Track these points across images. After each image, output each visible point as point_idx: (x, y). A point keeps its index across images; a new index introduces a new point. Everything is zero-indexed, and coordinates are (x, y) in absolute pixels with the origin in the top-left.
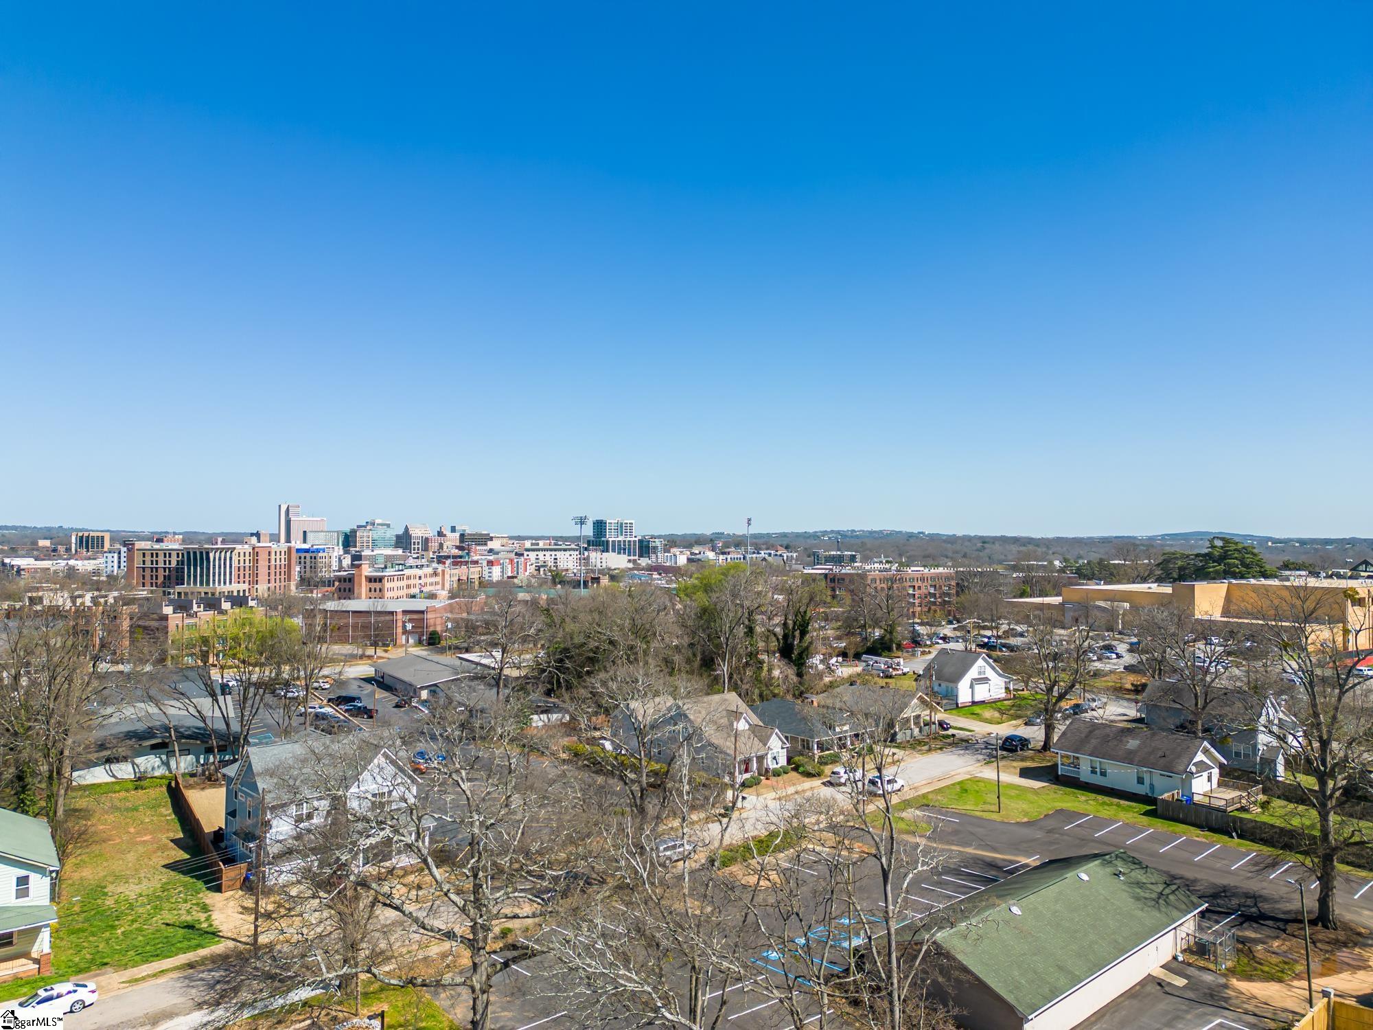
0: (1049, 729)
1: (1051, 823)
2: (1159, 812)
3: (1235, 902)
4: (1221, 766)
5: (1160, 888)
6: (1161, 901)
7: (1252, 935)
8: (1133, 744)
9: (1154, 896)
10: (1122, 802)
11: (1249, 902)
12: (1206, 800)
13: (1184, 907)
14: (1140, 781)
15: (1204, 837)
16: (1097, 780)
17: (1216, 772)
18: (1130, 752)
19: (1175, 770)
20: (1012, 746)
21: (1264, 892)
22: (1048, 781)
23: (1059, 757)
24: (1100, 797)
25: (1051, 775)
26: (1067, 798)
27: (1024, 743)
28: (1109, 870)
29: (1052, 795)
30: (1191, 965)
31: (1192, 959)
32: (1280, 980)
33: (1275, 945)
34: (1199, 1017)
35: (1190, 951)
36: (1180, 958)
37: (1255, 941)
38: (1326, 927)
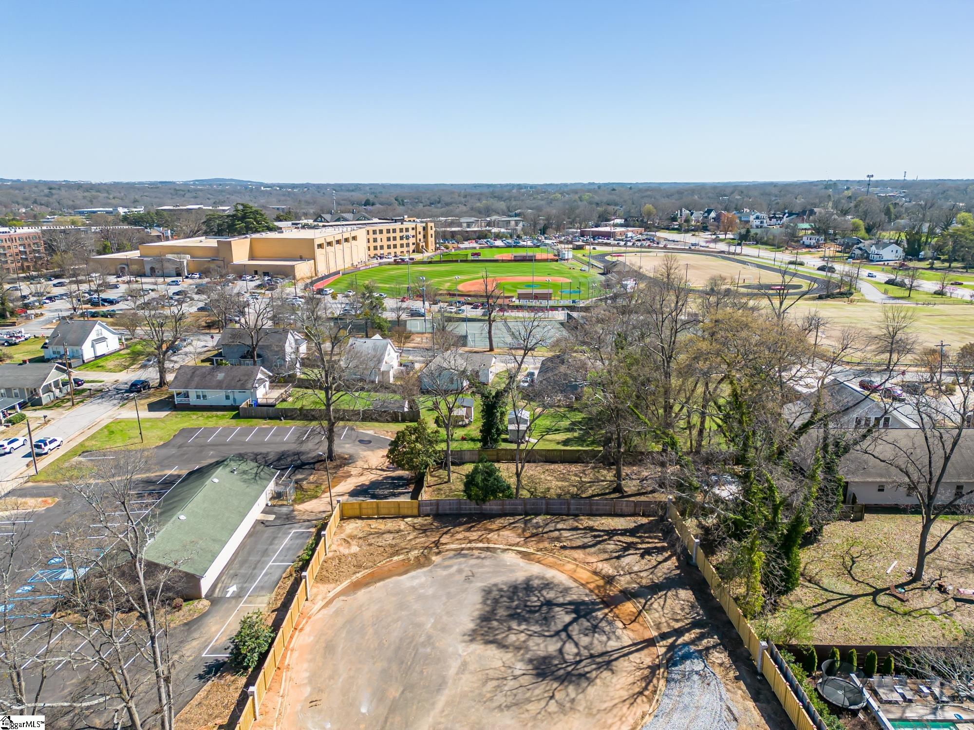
1: (180, 441)
2: (241, 414)
3: (289, 459)
5: (255, 470)
6: (257, 478)
8: (220, 376)
9: (254, 475)
10: (219, 413)
11: (296, 457)
12: (265, 401)
14: (228, 398)
15: (268, 424)
16: (201, 402)
18: (221, 382)
19: (246, 388)
20: (138, 388)
21: (302, 450)
22: (170, 410)
24: (205, 413)
25: (169, 404)
26: (185, 419)
29: (175, 420)
30: (274, 506)
31: (275, 502)
32: (316, 497)
33: (312, 478)
34: (284, 534)
35: (273, 498)
36: (269, 504)
37: (302, 480)
38: (332, 461)
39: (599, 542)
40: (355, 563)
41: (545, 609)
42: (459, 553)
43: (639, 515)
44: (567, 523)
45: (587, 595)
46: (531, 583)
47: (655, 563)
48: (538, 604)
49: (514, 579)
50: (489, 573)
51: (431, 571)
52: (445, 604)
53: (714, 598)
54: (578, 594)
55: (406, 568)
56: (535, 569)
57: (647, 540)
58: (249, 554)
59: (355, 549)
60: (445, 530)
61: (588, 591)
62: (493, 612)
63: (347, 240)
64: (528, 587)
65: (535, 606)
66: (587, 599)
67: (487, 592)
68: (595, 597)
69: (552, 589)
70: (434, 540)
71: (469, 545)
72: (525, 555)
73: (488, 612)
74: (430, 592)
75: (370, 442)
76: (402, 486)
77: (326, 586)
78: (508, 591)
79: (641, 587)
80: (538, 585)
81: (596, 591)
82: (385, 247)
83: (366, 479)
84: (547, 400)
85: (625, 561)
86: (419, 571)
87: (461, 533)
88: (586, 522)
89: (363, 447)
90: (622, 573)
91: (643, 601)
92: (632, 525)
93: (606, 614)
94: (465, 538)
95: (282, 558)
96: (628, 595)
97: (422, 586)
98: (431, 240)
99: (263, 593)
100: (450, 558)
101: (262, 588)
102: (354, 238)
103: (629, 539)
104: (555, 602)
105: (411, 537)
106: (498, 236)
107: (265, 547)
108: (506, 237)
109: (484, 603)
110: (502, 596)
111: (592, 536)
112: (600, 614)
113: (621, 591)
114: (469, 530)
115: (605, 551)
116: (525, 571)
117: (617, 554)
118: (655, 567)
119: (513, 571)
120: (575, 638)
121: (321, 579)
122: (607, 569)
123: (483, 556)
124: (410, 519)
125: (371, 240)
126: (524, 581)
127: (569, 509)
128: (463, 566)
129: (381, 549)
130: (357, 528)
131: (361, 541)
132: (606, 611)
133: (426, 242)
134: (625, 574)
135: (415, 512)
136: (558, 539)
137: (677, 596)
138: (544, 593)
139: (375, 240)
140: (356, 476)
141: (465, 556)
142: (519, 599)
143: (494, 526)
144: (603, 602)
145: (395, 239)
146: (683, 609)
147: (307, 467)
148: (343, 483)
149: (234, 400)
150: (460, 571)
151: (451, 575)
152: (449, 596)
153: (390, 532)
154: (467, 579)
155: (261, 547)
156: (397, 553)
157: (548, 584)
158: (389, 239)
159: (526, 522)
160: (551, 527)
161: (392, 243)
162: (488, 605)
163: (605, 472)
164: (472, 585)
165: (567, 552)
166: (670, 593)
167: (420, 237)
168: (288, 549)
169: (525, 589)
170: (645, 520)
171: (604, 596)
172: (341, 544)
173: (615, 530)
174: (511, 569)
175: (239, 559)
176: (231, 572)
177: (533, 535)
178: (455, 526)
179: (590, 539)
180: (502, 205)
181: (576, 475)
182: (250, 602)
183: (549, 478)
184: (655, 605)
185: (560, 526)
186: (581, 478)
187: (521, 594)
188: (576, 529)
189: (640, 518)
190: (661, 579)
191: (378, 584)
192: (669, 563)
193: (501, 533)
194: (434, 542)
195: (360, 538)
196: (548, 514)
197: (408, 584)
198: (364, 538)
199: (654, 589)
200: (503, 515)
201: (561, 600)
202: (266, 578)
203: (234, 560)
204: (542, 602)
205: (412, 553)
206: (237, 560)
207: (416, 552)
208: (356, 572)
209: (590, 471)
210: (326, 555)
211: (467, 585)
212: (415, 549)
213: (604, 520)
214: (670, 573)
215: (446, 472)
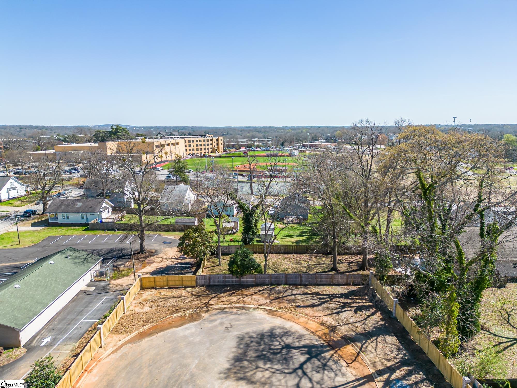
0: (45, 204)
1: (45, 243)
2: (90, 228)
3: (115, 253)
4: (112, 207)
5: (85, 257)
6: (85, 262)
7: (120, 263)
8: (79, 205)
9: (83, 260)
10: (76, 228)
11: (120, 252)
12: (107, 220)
13: (94, 261)
14: (83, 218)
15: (106, 233)
16: (66, 221)
17: (110, 210)
18: (79, 208)
19: (95, 211)
20: (28, 214)
21: (125, 247)
22: (45, 226)
23: (49, 216)
24: (67, 228)
25: (46, 223)
26: (52, 231)
27: (34, 213)
28: (64, 255)
29: (46, 231)
30: (97, 281)
31: (97, 279)
32: (127, 276)
33: (127, 264)
34: (98, 299)
35: (97, 276)
36: (93, 280)
37: (121, 265)
38: (142, 253)
39: (324, 303)
40: (145, 319)
41: (284, 351)
42: (222, 311)
43: (350, 285)
44: (300, 290)
45: (316, 340)
46: (274, 331)
47: (365, 317)
48: (280, 347)
49: (261, 329)
50: (243, 324)
51: (200, 324)
52: (207, 349)
53: (414, 342)
54: (309, 340)
55: (182, 322)
56: (277, 322)
57: (357, 301)
58: (68, 314)
59: (147, 309)
60: (214, 295)
61: (317, 338)
62: (245, 354)
63: (173, 144)
64: (272, 335)
65: (277, 349)
66: (316, 343)
67: (241, 339)
68: (322, 342)
69: (290, 336)
70: (205, 302)
71: (230, 305)
72: (270, 312)
73: (241, 354)
74: (198, 339)
75: (170, 243)
76: (188, 268)
77: (119, 336)
78: (257, 338)
79: (357, 334)
80: (280, 333)
81: (324, 338)
82: (195, 150)
83: (163, 265)
84: (285, 221)
85: (343, 316)
86: (192, 324)
87: (224, 297)
88: (313, 289)
89: (165, 245)
90: (342, 324)
91: (360, 345)
92: (346, 291)
93: (332, 355)
94: (227, 301)
95: (92, 317)
96: (347, 340)
97: (192, 335)
98: (221, 147)
99: (70, 343)
100: (215, 314)
101: (70, 339)
102: (178, 144)
103: (345, 301)
104: (292, 346)
105: (189, 300)
106: (258, 146)
107: (82, 309)
108: (263, 147)
109: (238, 347)
110: (252, 342)
111: (318, 298)
112: (327, 355)
113: (342, 337)
114: (231, 295)
115: (328, 309)
116: (270, 323)
117: (337, 311)
118: (365, 319)
119: (261, 323)
120: (310, 375)
121: (116, 331)
122: (331, 321)
123: (239, 312)
124: (190, 289)
125: (188, 146)
126: (269, 330)
127: (301, 281)
128: (224, 320)
129: (166, 309)
130: (151, 294)
131: (152, 304)
132: (332, 352)
133: (218, 148)
134: (344, 325)
135: (194, 284)
136: (293, 301)
137: (385, 340)
138: (284, 339)
139: (190, 146)
140: (157, 262)
141: (226, 313)
142: (265, 344)
143: (248, 293)
144: (329, 345)
145: (201, 145)
146: (392, 352)
147: (126, 257)
148: (147, 267)
149: (87, 219)
150: (222, 324)
151: (215, 327)
152: (212, 342)
153: (174, 297)
154: (227, 329)
155: (79, 309)
156: (177, 311)
157: (287, 332)
158: (197, 145)
159: (271, 290)
160: (289, 293)
161: (199, 147)
162: (241, 349)
163: (324, 259)
164: (230, 334)
165: (301, 309)
166: (379, 339)
167: (215, 144)
168: (98, 310)
169: (270, 336)
170: (354, 288)
171: (330, 341)
172: (138, 306)
173: (334, 294)
176: (51, 327)
177: (276, 298)
178: (221, 293)
179: (317, 301)
180: (261, 135)
181: (305, 261)
182: (58, 350)
183: (287, 263)
184: (370, 348)
185: (295, 292)
186: (308, 262)
187: (266, 340)
188: (307, 294)
189: (351, 286)
190: (371, 328)
191: (159, 334)
192: (375, 317)
193: (253, 297)
194: (205, 304)
195: (152, 301)
196: (287, 285)
197: (182, 334)
198: (155, 302)
199: (368, 335)
200: (256, 285)
201: (297, 344)
202: (75, 331)
203: (55, 319)
204: (282, 346)
205: (188, 311)
206: (58, 318)
207: (191, 310)
208: (144, 326)
209: (314, 258)
210: (124, 313)
211: (226, 334)
212: (191, 308)
213: (326, 288)
214: (377, 323)
215: (218, 260)
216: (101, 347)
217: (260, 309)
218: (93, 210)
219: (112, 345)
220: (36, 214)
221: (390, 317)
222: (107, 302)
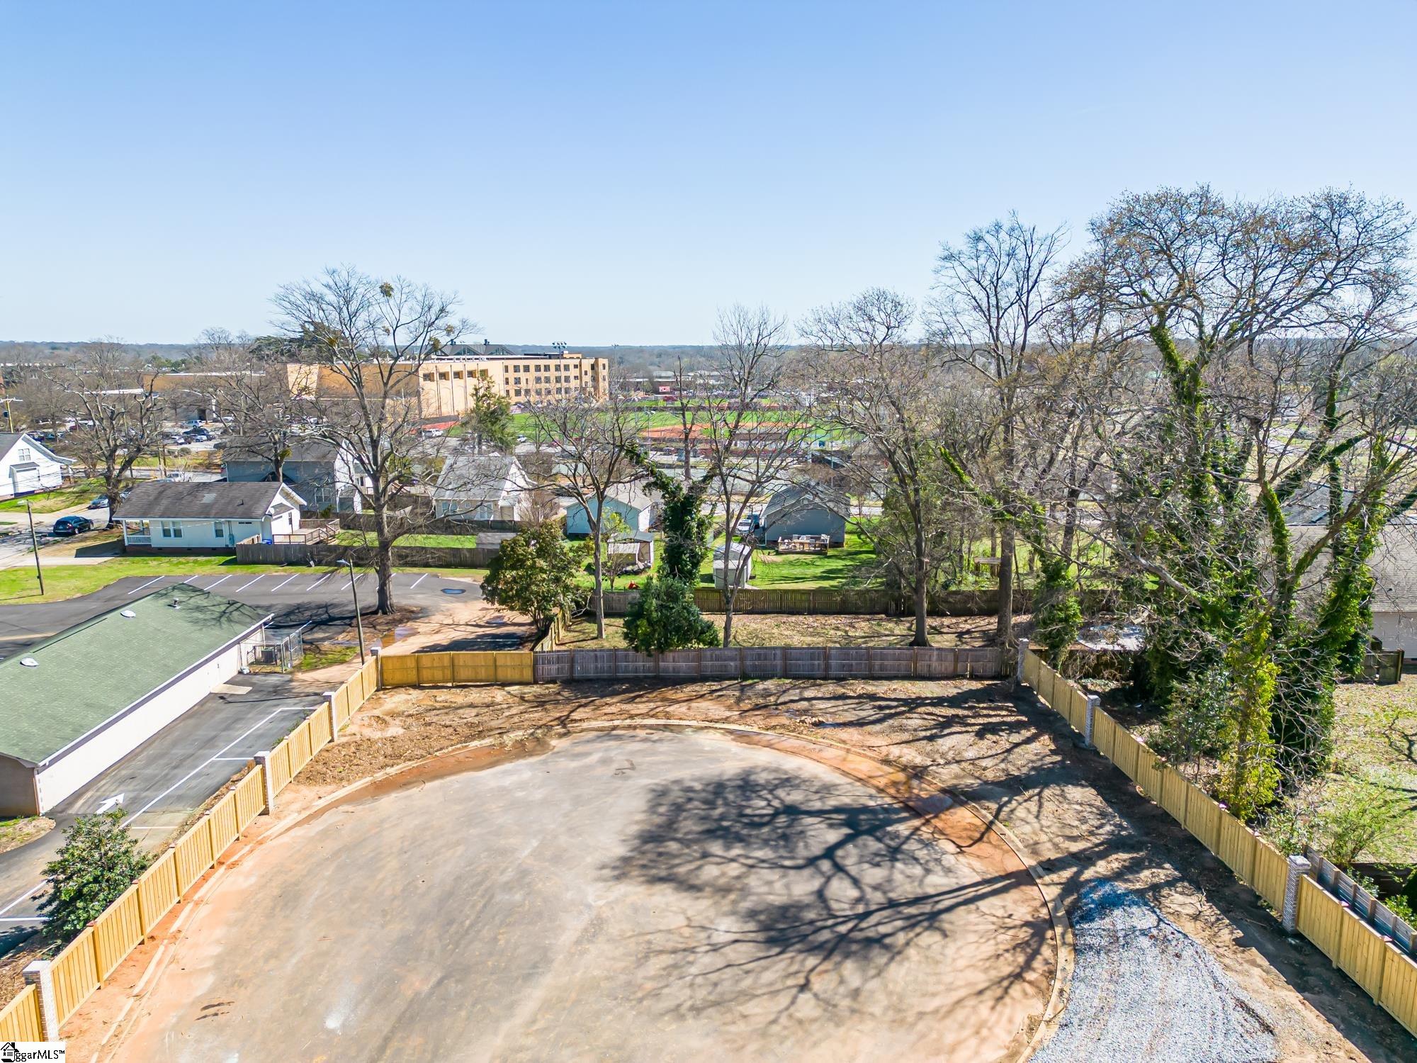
0: (113, 501)
1: (112, 592)
2: (239, 559)
3: (308, 614)
4: (301, 507)
5: (223, 608)
6: (223, 619)
7: (321, 635)
8: (208, 497)
9: (217, 615)
10: (200, 558)
11: (320, 611)
12: (285, 540)
13: (248, 620)
14: (219, 533)
15: (283, 571)
16: (172, 542)
17: (296, 514)
18: (208, 506)
19: (254, 515)
21: (335, 601)
22: (115, 555)
23: (124, 526)
24: (175, 559)
25: (115, 549)
27: (83, 525)
28: (167, 601)
29: (116, 567)
30: (256, 674)
31: (257, 669)
32: (342, 662)
33: (341, 638)
34: (260, 713)
35: (257, 662)
36: (246, 671)
37: (323, 639)
38: (385, 613)
39: (891, 716)
40: (389, 751)
41: (782, 820)
42: (608, 733)
43: (964, 677)
44: (823, 689)
45: (871, 797)
46: (753, 777)
47: (1008, 746)
48: (769, 811)
49: (716, 772)
50: (665, 763)
51: (545, 762)
52: (565, 815)
53: (1144, 800)
54: (850, 795)
55: (496, 757)
56: (760, 759)
57: (985, 712)
58: (174, 744)
59: (395, 730)
60: (584, 701)
61: (873, 792)
62: (670, 825)
63: (471, 373)
64: (746, 785)
65: (762, 816)
66: (872, 803)
67: (660, 794)
68: (888, 800)
69: (797, 787)
70: (558, 715)
71: (628, 722)
72: (741, 737)
73: (660, 826)
74: (538, 795)
75: (463, 591)
76: (510, 646)
77: (317, 788)
78: (704, 790)
79: (986, 783)
80: (768, 782)
81: (892, 791)
82: (533, 392)
83: (444, 638)
84: (782, 548)
85: (945, 744)
86: (522, 762)
87: (614, 705)
88: (860, 687)
89: (448, 597)
90: (942, 762)
91: (994, 806)
92: (954, 692)
93: (917, 829)
94: (621, 713)
95: (240, 750)
96: (957, 796)
97: (522, 786)
98: (604, 385)
99: (180, 807)
100: (588, 741)
101: (180, 798)
102: (484, 372)
103: (950, 712)
104: (804, 807)
105: (514, 711)
107: (214, 733)
108: (718, 389)
109: (652, 809)
110: (690, 800)
111: (874, 707)
112: (903, 829)
113: (944, 791)
114: (632, 700)
115: (902, 729)
116: (742, 760)
117: (928, 733)
118: (1009, 751)
119: (718, 760)
120: (853, 870)
121: (310, 777)
122: (911, 755)
123: (655, 737)
124: (516, 687)
125: (512, 381)
126: (738, 775)
127: (827, 667)
128: (613, 754)
129: (450, 730)
130: (407, 701)
131: (410, 720)
132: (916, 823)
133: (596, 388)
134: (948, 763)
135: (528, 674)
136: (805, 712)
137: (1063, 795)
138: (781, 793)
139: (518, 381)
140: (425, 634)
141: (618, 738)
142: (726, 804)
143: (680, 695)
144: (907, 808)
145: (548, 380)
146: (1084, 821)
147: (338, 622)
148: (399, 644)
149: (232, 537)
150: (605, 762)
151: (589, 768)
152: (577, 801)
153: (472, 706)
154: (620, 773)
155: (203, 733)
156: (481, 735)
157: (788, 780)
158: (538, 380)
159: (742, 689)
160: (794, 694)
161: (543, 386)
162: (661, 815)
163: (891, 625)
164: (630, 782)
165: (827, 731)
166: (1047, 793)
167: (587, 378)
168: (261, 736)
169: (740, 787)
170: (976, 685)
171: (909, 799)
172: (370, 726)
173: (919, 698)
174: (713, 757)
175: (151, 751)
176: (124, 772)
177: (757, 707)
178: (602, 697)
179: (871, 712)
181: (837, 629)
182: (144, 823)
183: (786, 633)
184: (1021, 812)
185: (809, 694)
186: (846, 632)
187: (731, 797)
188: (843, 697)
189: (965, 682)
190: (1025, 770)
191: (428, 785)
192: (1035, 747)
193: (694, 705)
194: (558, 718)
195: (411, 716)
196: (787, 678)
197: (493, 784)
198: (418, 716)
199: (1014, 785)
200: (700, 678)
201: (817, 805)
202: (194, 783)
203: (137, 755)
204: (776, 809)
205: (512, 735)
206: (145, 753)
207: (520, 733)
208: (387, 765)
209: (863, 624)
210: (332, 741)
211: (618, 783)
212: (519, 729)
213: (895, 685)
214: (1041, 760)
215: (595, 626)
216: (265, 812)
217: (712, 731)
218: (246, 513)
219: (296, 806)
220: (89, 530)
221: (1075, 746)
222: (284, 719)
